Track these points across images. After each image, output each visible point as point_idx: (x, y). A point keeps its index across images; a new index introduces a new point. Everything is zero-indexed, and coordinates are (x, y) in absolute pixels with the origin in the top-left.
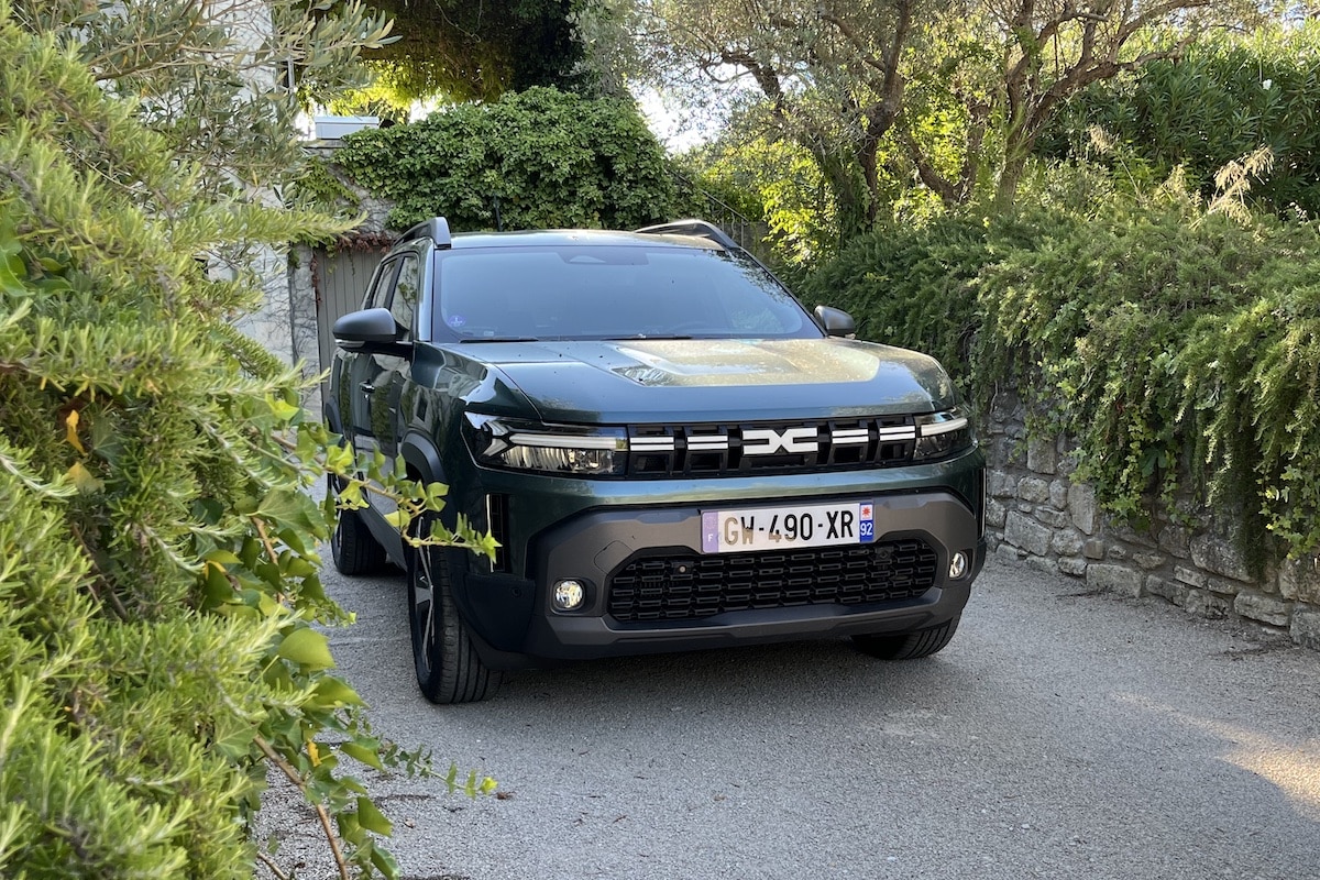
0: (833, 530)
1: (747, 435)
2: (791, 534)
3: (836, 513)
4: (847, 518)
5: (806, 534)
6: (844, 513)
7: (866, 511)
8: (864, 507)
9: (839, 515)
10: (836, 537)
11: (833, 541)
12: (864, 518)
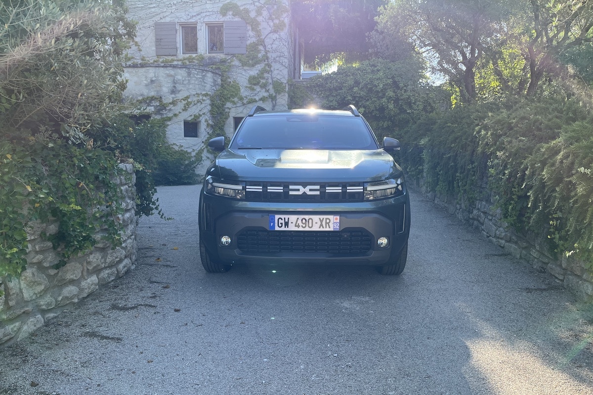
0: (321, 225)
1: (291, 187)
2: (304, 225)
3: (323, 219)
4: (328, 221)
5: (310, 226)
6: (326, 219)
7: (336, 219)
8: (335, 217)
9: (324, 220)
10: (323, 228)
11: (321, 229)
12: (335, 221)
